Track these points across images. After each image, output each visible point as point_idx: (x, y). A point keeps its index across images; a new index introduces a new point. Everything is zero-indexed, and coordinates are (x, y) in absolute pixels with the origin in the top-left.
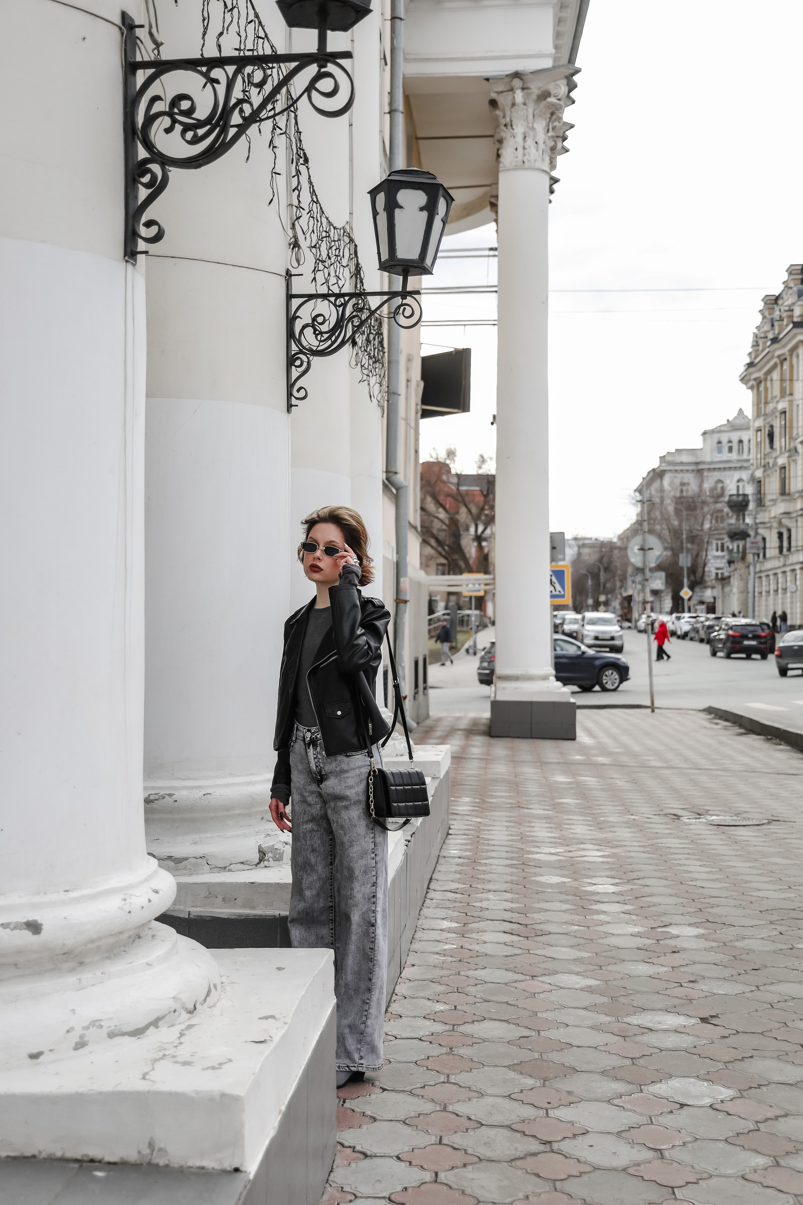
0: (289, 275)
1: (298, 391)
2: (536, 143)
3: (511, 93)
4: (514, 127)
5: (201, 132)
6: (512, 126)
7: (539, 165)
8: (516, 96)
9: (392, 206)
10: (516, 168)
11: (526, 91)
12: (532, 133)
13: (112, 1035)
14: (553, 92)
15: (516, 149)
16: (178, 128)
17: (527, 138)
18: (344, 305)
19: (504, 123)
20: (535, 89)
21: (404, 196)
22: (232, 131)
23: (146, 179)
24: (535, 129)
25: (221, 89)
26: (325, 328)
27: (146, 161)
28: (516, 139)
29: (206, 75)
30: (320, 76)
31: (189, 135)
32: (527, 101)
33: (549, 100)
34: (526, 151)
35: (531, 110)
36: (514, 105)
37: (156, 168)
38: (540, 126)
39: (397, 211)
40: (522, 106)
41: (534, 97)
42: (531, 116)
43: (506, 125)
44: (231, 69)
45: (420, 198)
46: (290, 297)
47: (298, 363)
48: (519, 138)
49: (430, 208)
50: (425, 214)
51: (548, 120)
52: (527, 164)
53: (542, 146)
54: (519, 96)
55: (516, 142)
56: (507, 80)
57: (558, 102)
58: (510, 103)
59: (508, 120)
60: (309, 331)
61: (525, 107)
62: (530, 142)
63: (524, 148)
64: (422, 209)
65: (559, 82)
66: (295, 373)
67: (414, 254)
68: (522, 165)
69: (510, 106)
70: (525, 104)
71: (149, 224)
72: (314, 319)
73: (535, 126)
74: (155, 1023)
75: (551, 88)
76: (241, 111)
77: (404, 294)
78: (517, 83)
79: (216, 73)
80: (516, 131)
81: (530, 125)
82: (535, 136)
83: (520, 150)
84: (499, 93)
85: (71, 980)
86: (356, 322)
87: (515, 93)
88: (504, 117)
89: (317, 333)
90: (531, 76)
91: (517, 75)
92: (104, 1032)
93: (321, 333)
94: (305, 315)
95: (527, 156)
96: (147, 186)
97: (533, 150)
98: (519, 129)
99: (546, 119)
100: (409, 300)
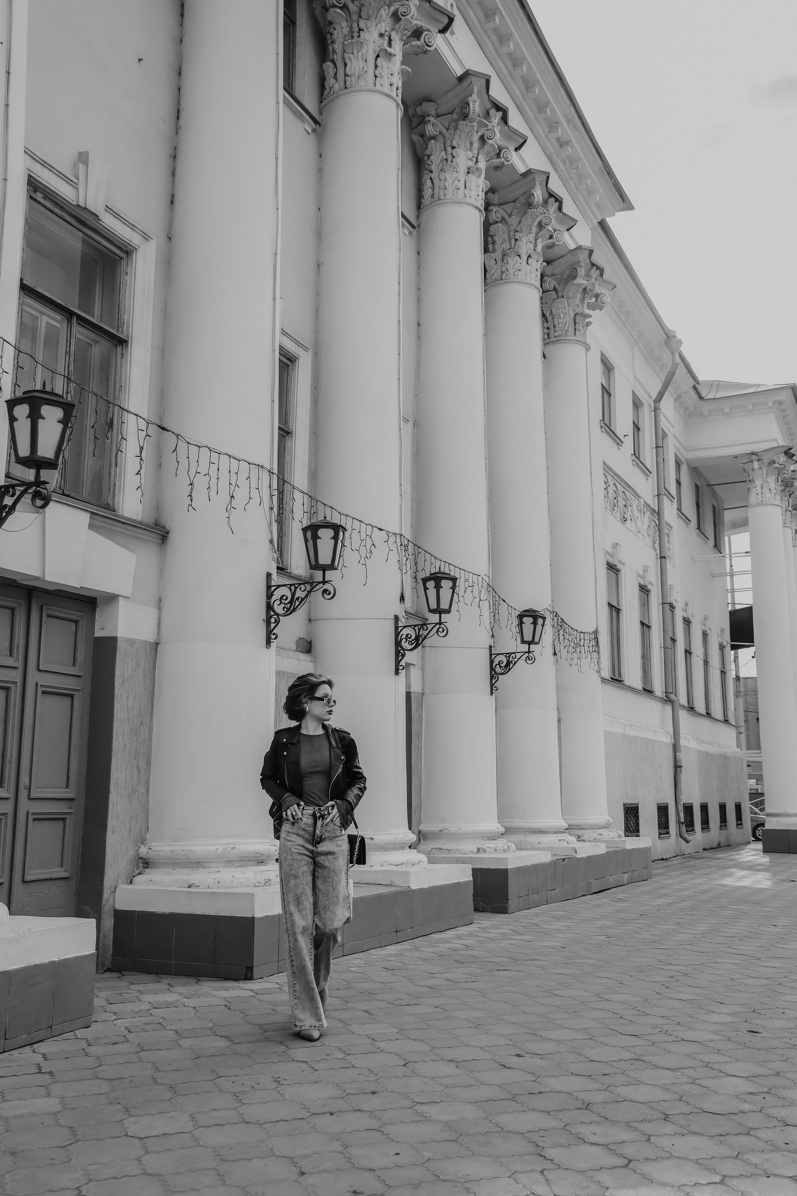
0: (490, 647)
1: (495, 687)
2: (770, 489)
3: (751, 463)
4: (755, 482)
5: (413, 642)
6: (753, 481)
7: (771, 502)
8: (754, 464)
9: (521, 623)
10: (758, 505)
11: (760, 461)
12: (766, 485)
13: (390, 865)
14: (777, 461)
15: (757, 494)
16: (408, 641)
17: (763, 488)
18: (509, 657)
19: (749, 480)
20: (766, 459)
21: (525, 619)
22: (420, 641)
23: (400, 655)
24: (768, 482)
25: (417, 631)
26: (503, 665)
27: (401, 650)
28: (757, 489)
29: (414, 629)
30: (440, 628)
31: (410, 643)
32: (762, 467)
33: (774, 465)
34: (763, 495)
35: (765, 472)
36: (753, 470)
37: (402, 651)
38: (772, 480)
39: (523, 625)
40: (759, 470)
41: (766, 464)
42: (765, 475)
43: (750, 481)
44: (419, 626)
45: (531, 620)
46: (491, 655)
47: (494, 677)
48: (759, 488)
49: (535, 623)
50: (533, 625)
51: (777, 475)
52: (764, 502)
53: (773, 491)
54: (756, 465)
55: (756, 490)
56: (748, 456)
57: (780, 466)
58: (751, 469)
59: (751, 478)
60: (498, 666)
61: (761, 470)
62: (765, 489)
63: (762, 493)
64: (531, 624)
65: (779, 455)
66: (494, 681)
67: (530, 639)
68: (761, 504)
69: (752, 470)
70: (761, 468)
71: (401, 666)
72: (499, 662)
73: (768, 480)
74: (402, 864)
75: (775, 458)
76: (422, 637)
77: (529, 652)
78: (754, 457)
79: (416, 628)
80: (756, 484)
81: (765, 479)
82: (768, 486)
83: (760, 495)
84: (744, 464)
85: (382, 853)
86: (513, 662)
87: (753, 463)
88: (749, 476)
89: (500, 667)
90: (762, 453)
91: (753, 454)
92: (388, 863)
93: (502, 667)
94: (496, 661)
95: (764, 498)
96: (401, 656)
97: (768, 494)
98: (758, 482)
99: (775, 475)
100: (531, 654)
